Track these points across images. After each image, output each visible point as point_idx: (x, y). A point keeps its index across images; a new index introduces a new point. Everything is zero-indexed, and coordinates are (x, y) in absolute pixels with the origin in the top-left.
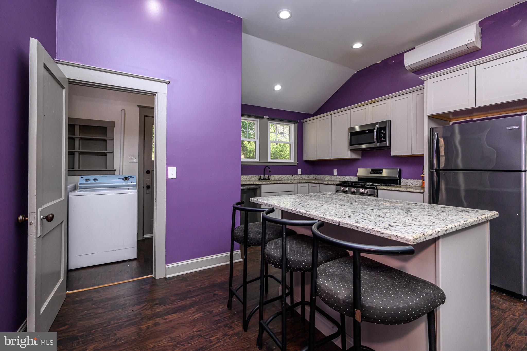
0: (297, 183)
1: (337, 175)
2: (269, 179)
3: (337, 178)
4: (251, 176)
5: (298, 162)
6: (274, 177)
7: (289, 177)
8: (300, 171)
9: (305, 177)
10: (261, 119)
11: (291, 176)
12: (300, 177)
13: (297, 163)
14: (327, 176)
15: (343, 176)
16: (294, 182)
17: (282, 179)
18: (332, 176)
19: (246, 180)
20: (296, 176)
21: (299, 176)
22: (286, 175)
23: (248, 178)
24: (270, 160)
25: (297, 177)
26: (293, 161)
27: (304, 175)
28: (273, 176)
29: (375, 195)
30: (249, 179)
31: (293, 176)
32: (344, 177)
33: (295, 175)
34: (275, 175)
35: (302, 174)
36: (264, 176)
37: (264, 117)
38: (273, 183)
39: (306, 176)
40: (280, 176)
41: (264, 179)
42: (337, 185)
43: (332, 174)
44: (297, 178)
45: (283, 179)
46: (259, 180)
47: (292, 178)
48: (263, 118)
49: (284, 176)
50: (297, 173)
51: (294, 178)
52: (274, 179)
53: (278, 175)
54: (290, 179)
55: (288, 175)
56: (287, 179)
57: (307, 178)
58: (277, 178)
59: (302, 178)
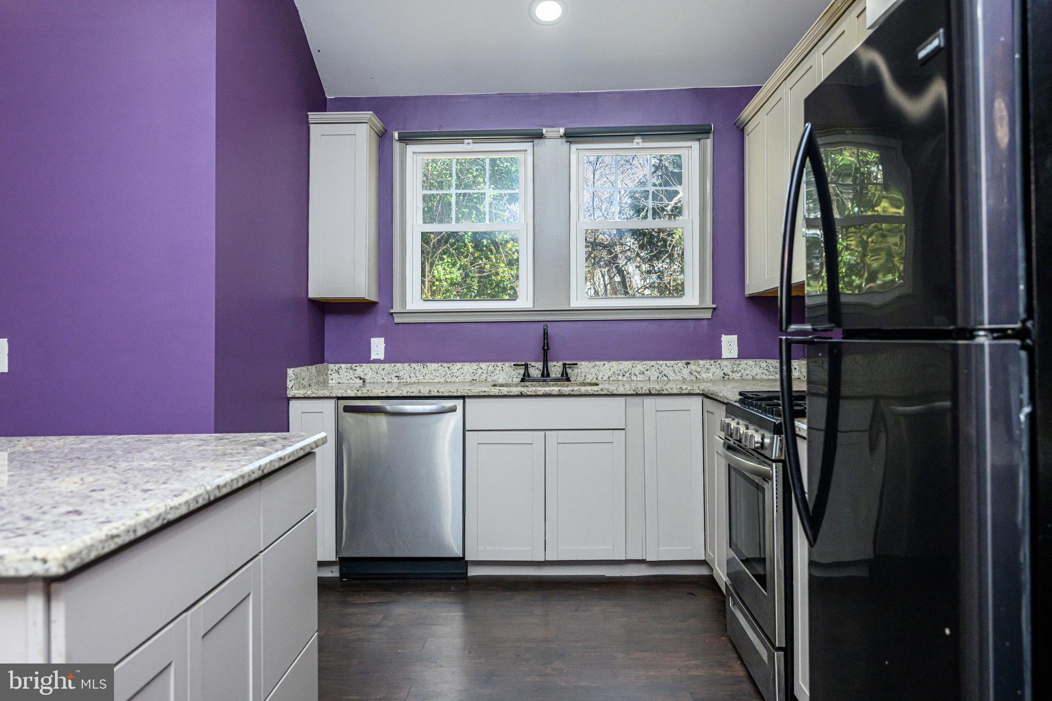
0: (637, 395)
2: (565, 377)
4: (493, 364)
5: (714, 306)
6: (586, 370)
7: (668, 371)
8: (729, 344)
9: (756, 370)
10: (536, 141)
11: (681, 364)
12: (729, 372)
13: (714, 309)
17: (634, 378)
19: (471, 379)
20: (708, 366)
21: (725, 363)
22: (653, 363)
23: (480, 371)
24: (577, 301)
25: (713, 369)
26: (695, 302)
27: (751, 362)
28: (592, 364)
30: (483, 377)
31: (688, 363)
33: (701, 362)
34: (597, 363)
35: (742, 355)
37: (544, 131)
38: (517, 393)
39: (764, 365)
40: (626, 365)
41: (545, 377)
44: (710, 375)
45: (641, 377)
46: (523, 380)
47: (685, 372)
48: (540, 136)
49: (645, 366)
50: (715, 354)
51: (695, 373)
52: (595, 377)
53: (612, 362)
54: (673, 377)
55: (665, 362)
56: (658, 378)
57: (768, 373)
58: (609, 373)
59: (740, 375)
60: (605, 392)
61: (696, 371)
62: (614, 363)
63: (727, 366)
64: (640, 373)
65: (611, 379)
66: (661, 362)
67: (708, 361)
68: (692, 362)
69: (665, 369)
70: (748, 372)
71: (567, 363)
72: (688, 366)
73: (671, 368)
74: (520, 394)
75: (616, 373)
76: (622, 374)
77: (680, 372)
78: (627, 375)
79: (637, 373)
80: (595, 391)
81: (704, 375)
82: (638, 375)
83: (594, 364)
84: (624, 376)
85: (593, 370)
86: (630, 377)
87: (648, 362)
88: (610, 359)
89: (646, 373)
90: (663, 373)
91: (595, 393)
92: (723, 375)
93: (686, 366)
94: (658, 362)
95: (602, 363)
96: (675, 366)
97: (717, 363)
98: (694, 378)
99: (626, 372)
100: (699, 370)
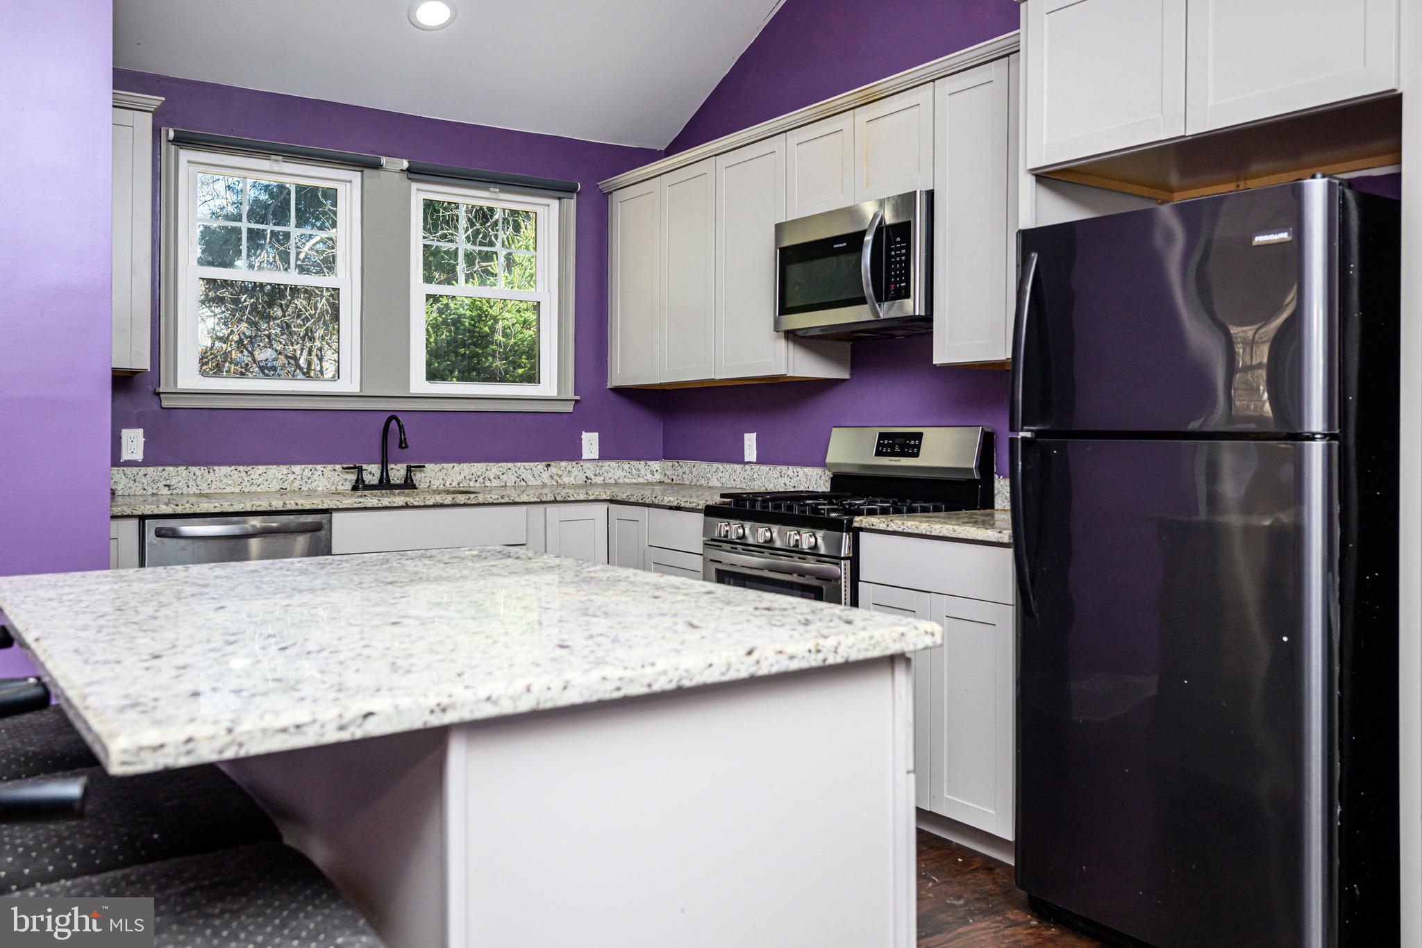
0: (542, 502)
1: (760, 461)
2: (409, 484)
3: (756, 476)
4: (310, 466)
5: (578, 398)
6: (434, 475)
7: (527, 475)
8: (590, 442)
9: (619, 473)
10: (367, 171)
11: (541, 466)
12: (591, 475)
13: (577, 401)
14: (716, 465)
15: (779, 468)
16: (524, 498)
17: (488, 483)
18: (738, 467)
19: (278, 487)
20: (569, 468)
21: (588, 465)
22: (510, 465)
23: (291, 477)
24: (419, 384)
25: (575, 472)
26: (553, 393)
27: (613, 464)
28: (439, 466)
29: (845, 558)
30: (297, 484)
31: (549, 465)
32: (784, 468)
33: (563, 464)
34: (445, 465)
35: (604, 455)
36: (380, 466)
37: (384, 160)
39: (626, 466)
40: (479, 468)
41: (385, 484)
45: (495, 483)
46: (355, 488)
47: (546, 476)
48: (377, 166)
49: (501, 469)
50: (575, 455)
51: (556, 477)
53: (462, 464)
54: (532, 482)
55: (523, 464)
56: (515, 483)
57: (630, 476)
58: (459, 478)
59: (603, 479)
60: (506, 500)
61: (557, 475)
62: (465, 466)
63: (589, 468)
64: (495, 478)
65: (461, 485)
66: (519, 464)
67: (570, 463)
68: (552, 463)
69: (523, 473)
70: (610, 475)
71: (412, 465)
72: (549, 468)
73: (529, 471)
74: (405, 505)
75: (467, 478)
76: (474, 479)
77: (540, 476)
78: (481, 480)
79: (492, 478)
80: (495, 499)
81: (566, 480)
82: (493, 480)
83: (441, 467)
84: (476, 481)
85: (440, 474)
86: (484, 483)
87: (505, 464)
88: (459, 461)
89: (502, 477)
90: (521, 477)
91: (494, 502)
92: (585, 479)
93: (546, 469)
94: (516, 464)
95: (451, 465)
96: (534, 469)
97: (579, 465)
98: (555, 483)
99: (478, 477)
100: (560, 473)
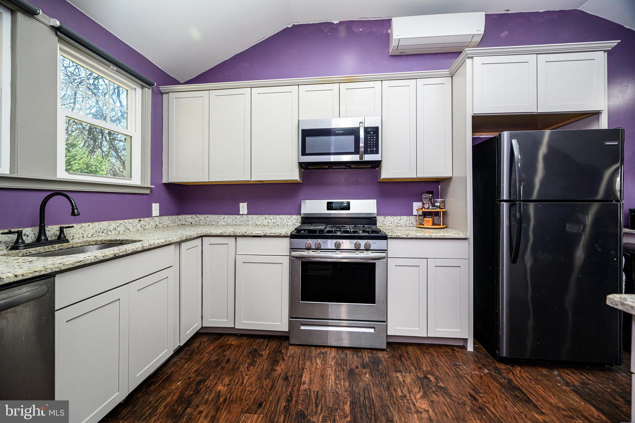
2: (61, 238)
3: (249, 220)
5: (152, 186)
6: (84, 234)
7: (130, 227)
8: (156, 208)
9: (169, 222)
11: (136, 221)
12: (157, 223)
13: (151, 188)
14: (222, 216)
15: (264, 216)
16: (175, 240)
18: (238, 217)
20: (149, 221)
21: (156, 219)
22: (121, 221)
24: (62, 174)
25: (151, 223)
27: (166, 217)
28: (79, 225)
31: (140, 220)
33: (146, 219)
34: (83, 224)
35: (162, 214)
36: (39, 229)
39: (171, 219)
40: (104, 224)
41: (44, 242)
42: (292, 236)
43: (237, 212)
44: (150, 226)
47: (139, 226)
49: (117, 224)
50: (149, 214)
51: (143, 226)
52: (81, 235)
53: (94, 223)
54: (132, 230)
55: (128, 220)
56: (124, 231)
57: (172, 223)
58: (93, 232)
59: (162, 225)
60: (168, 243)
61: (144, 225)
62: (96, 224)
63: (157, 221)
64: (113, 230)
65: (94, 236)
66: (126, 221)
67: (149, 219)
68: (142, 219)
69: (128, 225)
70: (165, 223)
71: (65, 226)
72: (140, 222)
73: (131, 224)
75: (98, 231)
76: (101, 232)
77: (136, 226)
78: (105, 231)
79: (112, 230)
80: (163, 243)
81: (147, 227)
82: (112, 231)
83: (81, 226)
84: (103, 232)
85: (80, 230)
86: (107, 233)
87: (119, 221)
88: (93, 221)
89: (117, 229)
90: (127, 228)
91: (163, 244)
92: (155, 226)
93: (139, 222)
94: (124, 221)
95: (87, 224)
96: (133, 223)
97: (153, 219)
98: (143, 229)
99: (104, 230)
100: (145, 224)
